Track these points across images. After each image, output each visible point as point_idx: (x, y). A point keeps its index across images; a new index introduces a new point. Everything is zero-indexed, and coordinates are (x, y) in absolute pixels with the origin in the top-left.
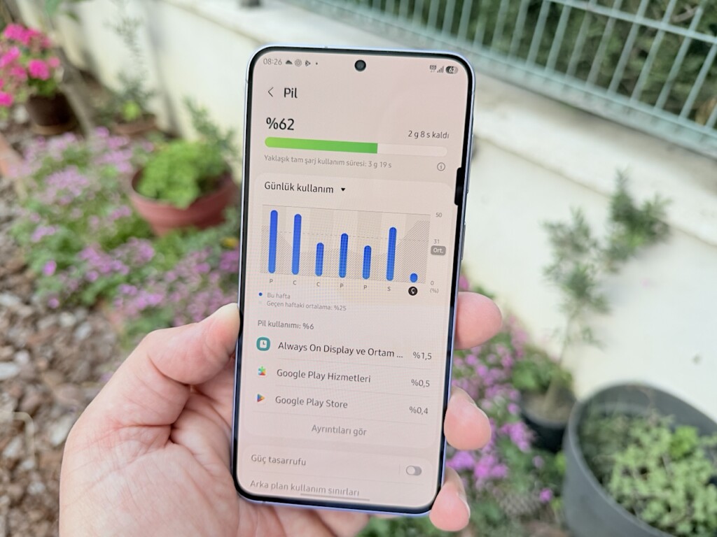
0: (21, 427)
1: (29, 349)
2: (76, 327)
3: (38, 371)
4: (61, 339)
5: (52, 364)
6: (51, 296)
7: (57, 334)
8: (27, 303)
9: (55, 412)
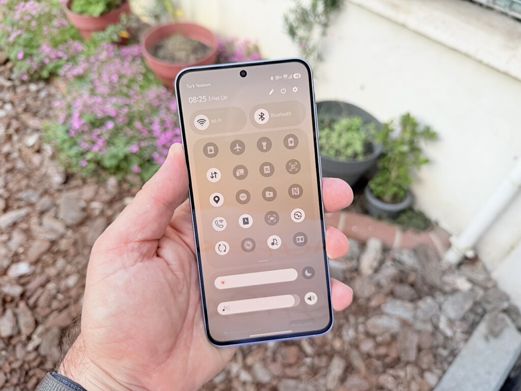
0: (9, 138)
1: (12, 103)
2: (38, 91)
3: (18, 114)
4: (30, 98)
5: (26, 110)
6: (23, 74)
7: (27, 95)
8: (10, 79)
9: (29, 131)
